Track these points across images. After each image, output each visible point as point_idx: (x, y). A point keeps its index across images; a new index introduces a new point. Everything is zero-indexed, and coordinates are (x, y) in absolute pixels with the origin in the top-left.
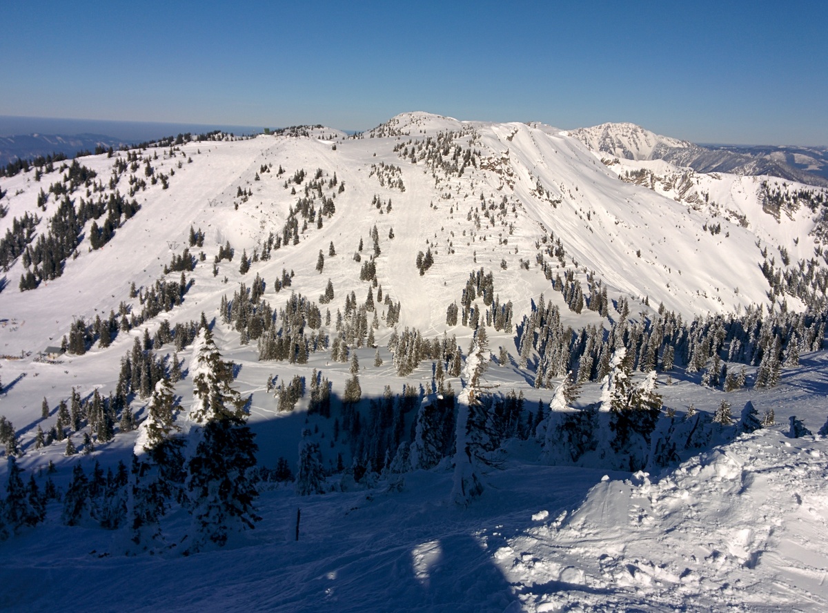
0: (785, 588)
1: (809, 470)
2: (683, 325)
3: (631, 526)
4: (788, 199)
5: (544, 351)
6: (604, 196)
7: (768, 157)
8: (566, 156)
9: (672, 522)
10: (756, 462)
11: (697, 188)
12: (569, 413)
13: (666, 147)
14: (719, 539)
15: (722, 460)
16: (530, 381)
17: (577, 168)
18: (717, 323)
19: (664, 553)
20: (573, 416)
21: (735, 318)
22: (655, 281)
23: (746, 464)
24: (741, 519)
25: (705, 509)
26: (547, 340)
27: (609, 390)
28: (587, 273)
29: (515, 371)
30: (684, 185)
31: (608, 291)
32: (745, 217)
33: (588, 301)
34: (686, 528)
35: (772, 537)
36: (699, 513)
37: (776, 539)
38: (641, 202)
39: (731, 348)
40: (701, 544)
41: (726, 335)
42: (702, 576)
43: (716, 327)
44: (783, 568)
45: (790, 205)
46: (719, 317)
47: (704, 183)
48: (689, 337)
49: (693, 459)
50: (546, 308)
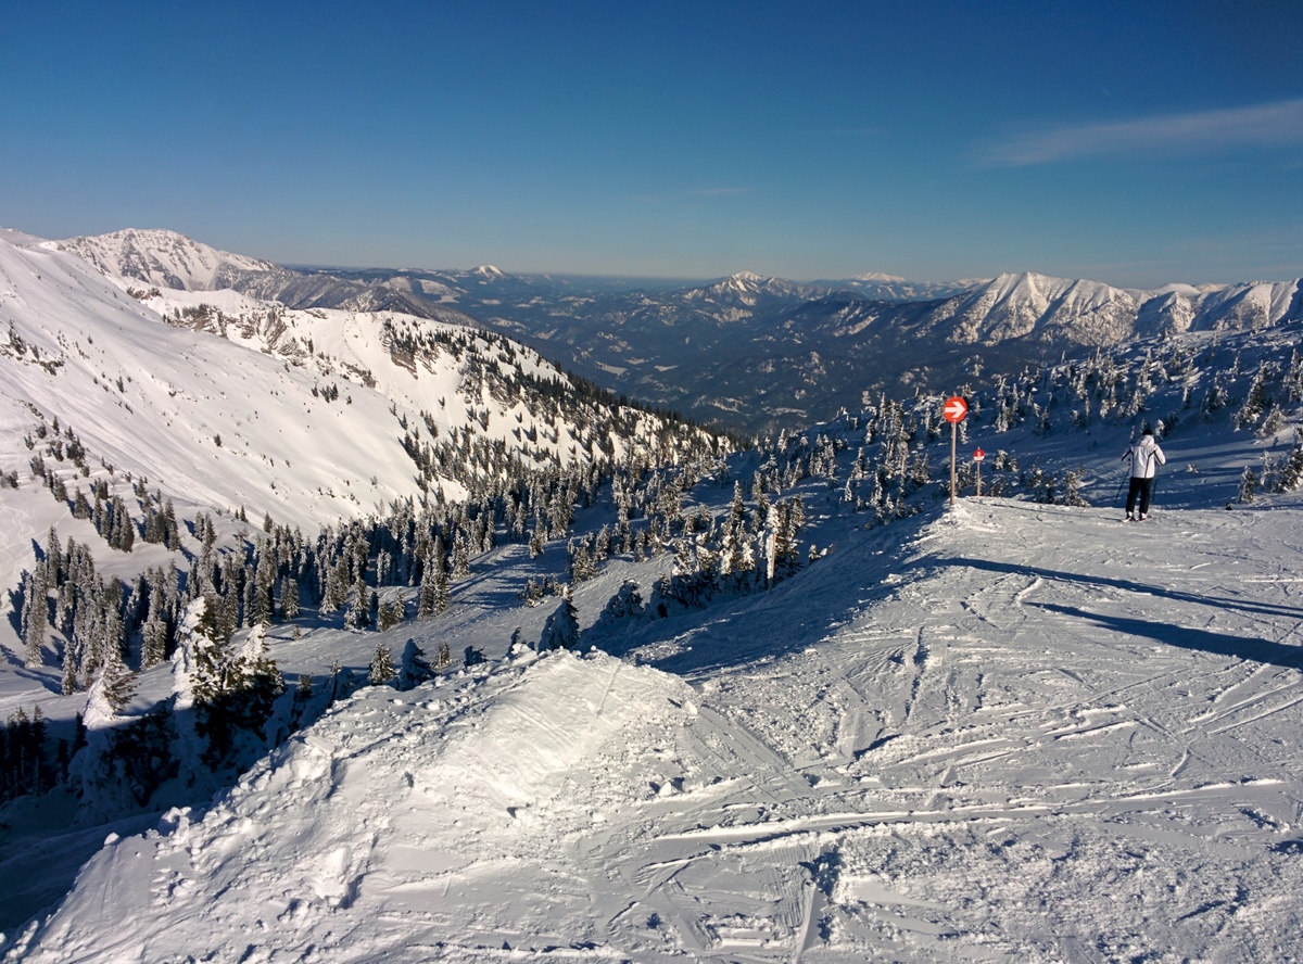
0: (395, 919)
1: (424, 733)
2: (304, 544)
3: (156, 907)
4: (423, 344)
5: (72, 628)
6: (142, 351)
7: (387, 285)
8: (60, 283)
9: (224, 878)
10: (351, 742)
11: (292, 332)
12: (119, 726)
13: (236, 271)
14: (300, 878)
15: (301, 753)
16: (54, 686)
17: (85, 304)
18: (354, 533)
19: (212, 933)
20: (130, 728)
21: (378, 522)
22: (251, 482)
23: (337, 749)
24: (331, 836)
25: (278, 839)
26: (75, 607)
27: (186, 671)
28: (133, 481)
29: (18, 673)
30: (273, 328)
31: (175, 507)
32: (370, 373)
33: (142, 528)
34: (247, 880)
35: (376, 848)
36: (269, 847)
37: (381, 850)
38: (208, 357)
39: (379, 565)
40: (271, 898)
41: (370, 548)
42: (274, 948)
43: (354, 539)
44: (394, 890)
45: (426, 352)
46: (356, 524)
47: (303, 325)
48: (317, 561)
49: (260, 763)
50: (64, 551)
